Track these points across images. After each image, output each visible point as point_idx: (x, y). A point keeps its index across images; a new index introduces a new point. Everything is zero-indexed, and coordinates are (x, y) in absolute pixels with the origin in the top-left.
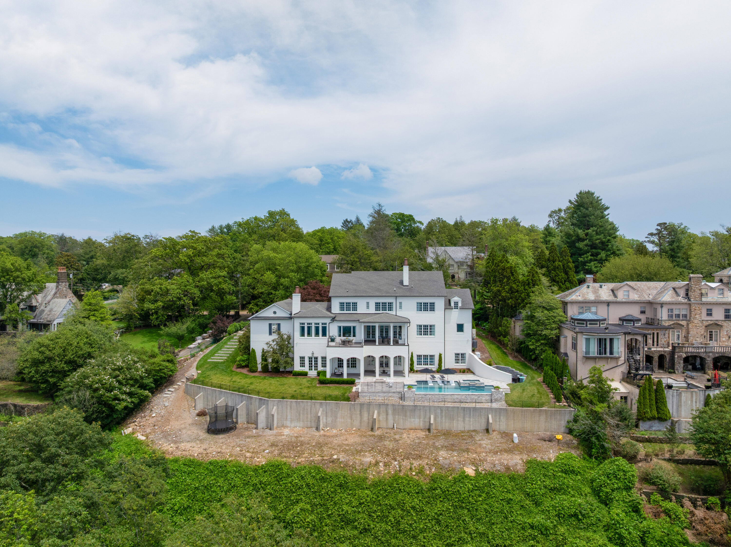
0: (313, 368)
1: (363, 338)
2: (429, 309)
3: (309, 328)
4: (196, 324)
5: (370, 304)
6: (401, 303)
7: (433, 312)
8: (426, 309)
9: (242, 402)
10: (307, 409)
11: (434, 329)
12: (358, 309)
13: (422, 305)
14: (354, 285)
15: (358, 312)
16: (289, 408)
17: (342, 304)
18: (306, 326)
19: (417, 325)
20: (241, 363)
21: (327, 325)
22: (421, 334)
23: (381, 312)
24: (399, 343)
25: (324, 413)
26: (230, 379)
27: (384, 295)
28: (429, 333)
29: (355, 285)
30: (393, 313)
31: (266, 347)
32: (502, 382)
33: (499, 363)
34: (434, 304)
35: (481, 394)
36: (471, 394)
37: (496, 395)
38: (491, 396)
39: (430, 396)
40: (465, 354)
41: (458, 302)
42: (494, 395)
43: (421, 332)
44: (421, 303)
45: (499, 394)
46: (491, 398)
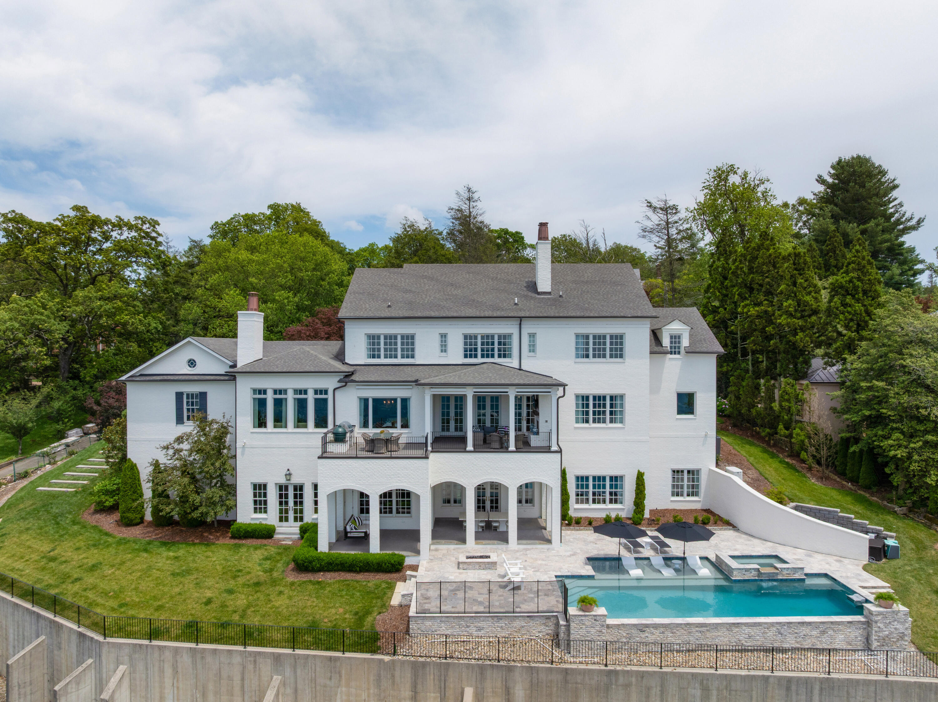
0: (291, 515)
1: (428, 429)
2: (608, 353)
3: (279, 404)
4: (66, 402)
5: (450, 339)
6: (532, 336)
7: (619, 360)
8: (600, 354)
9: (38, 637)
10: (230, 678)
11: (622, 405)
12: (417, 353)
13: (591, 341)
14: (406, 291)
15: (418, 360)
16: (168, 671)
17: (373, 339)
18: (270, 398)
19: (577, 396)
20: (103, 498)
21: (330, 396)
22: (587, 421)
23: (479, 360)
24: (533, 444)
25: (289, 691)
26: (46, 547)
27: (487, 314)
28: (608, 416)
29: (410, 291)
30: (514, 363)
31: (164, 459)
32: (842, 559)
33: (796, 496)
34: (621, 337)
35: (832, 623)
36: (799, 623)
37: (887, 625)
38: (864, 629)
39: (657, 632)
40: (698, 471)
41: (679, 337)
42: (879, 625)
43: (587, 413)
44: (587, 337)
45: (896, 623)
46: (865, 634)
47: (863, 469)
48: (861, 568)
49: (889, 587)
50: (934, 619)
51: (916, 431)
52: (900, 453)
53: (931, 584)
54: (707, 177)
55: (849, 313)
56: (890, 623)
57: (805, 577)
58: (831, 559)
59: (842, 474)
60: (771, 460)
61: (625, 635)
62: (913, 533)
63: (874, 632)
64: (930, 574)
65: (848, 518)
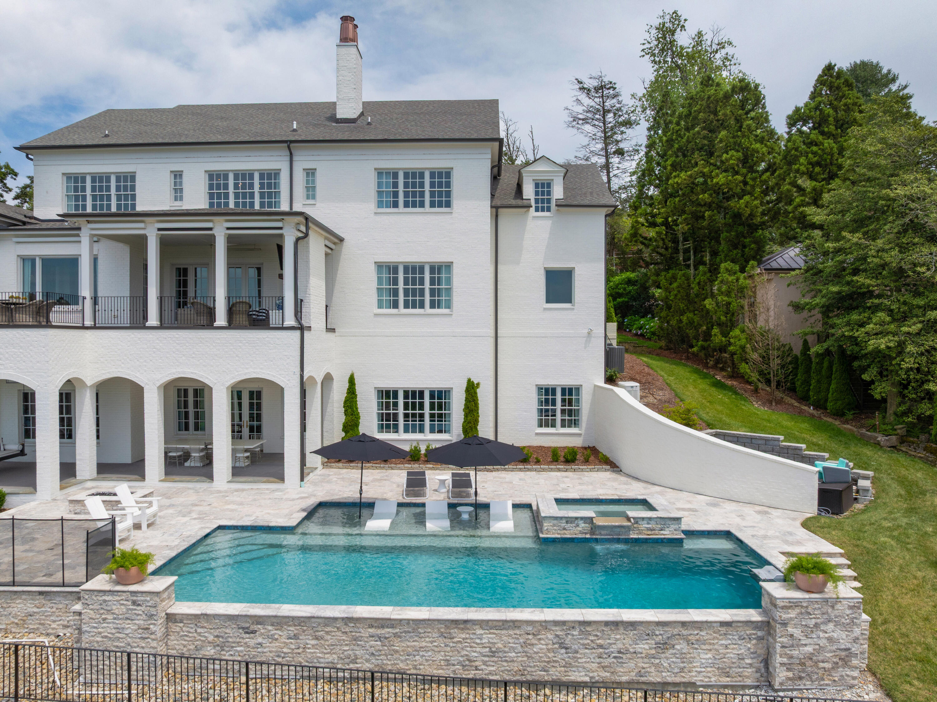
2: (427, 198)
5: (187, 179)
6: (310, 173)
7: (444, 210)
8: (414, 200)
11: (449, 281)
12: (138, 202)
13: (401, 180)
17: (75, 181)
19: (379, 266)
22: (395, 305)
28: (427, 298)
32: (769, 510)
33: (721, 420)
34: (448, 174)
35: (684, 624)
36: (607, 623)
37: (808, 631)
38: (760, 639)
39: (282, 635)
40: (578, 389)
41: (549, 185)
42: (790, 630)
43: (396, 293)
44: (395, 175)
45: (831, 626)
46: (761, 651)
47: (833, 386)
48: (798, 523)
49: (842, 555)
50: (926, 619)
51: (912, 307)
52: (883, 343)
53: (925, 550)
54: (647, 36)
55: (814, 153)
56: (816, 625)
57: (682, 536)
58: (748, 510)
59: (804, 399)
60: (700, 381)
61: (211, 638)
62: (903, 472)
63: (778, 646)
64: (926, 533)
65: (796, 449)
